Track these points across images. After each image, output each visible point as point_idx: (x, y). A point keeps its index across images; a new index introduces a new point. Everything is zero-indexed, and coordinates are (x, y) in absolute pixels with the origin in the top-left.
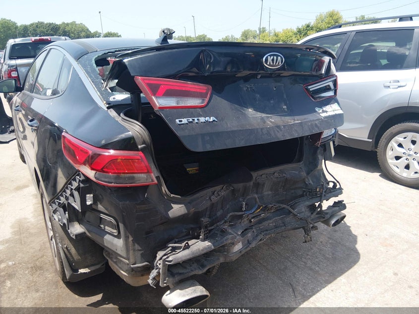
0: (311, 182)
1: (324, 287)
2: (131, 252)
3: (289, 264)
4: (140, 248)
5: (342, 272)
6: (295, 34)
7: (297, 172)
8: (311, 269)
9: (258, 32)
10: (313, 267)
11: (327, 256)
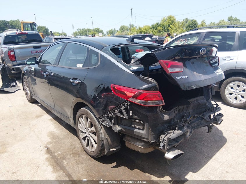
0: (208, 105)
1: (216, 153)
2: (150, 136)
3: (197, 145)
4: (154, 134)
5: (222, 146)
6: (151, 28)
7: (203, 101)
8: (207, 146)
9: (129, 27)
10: (208, 145)
11: (212, 140)
